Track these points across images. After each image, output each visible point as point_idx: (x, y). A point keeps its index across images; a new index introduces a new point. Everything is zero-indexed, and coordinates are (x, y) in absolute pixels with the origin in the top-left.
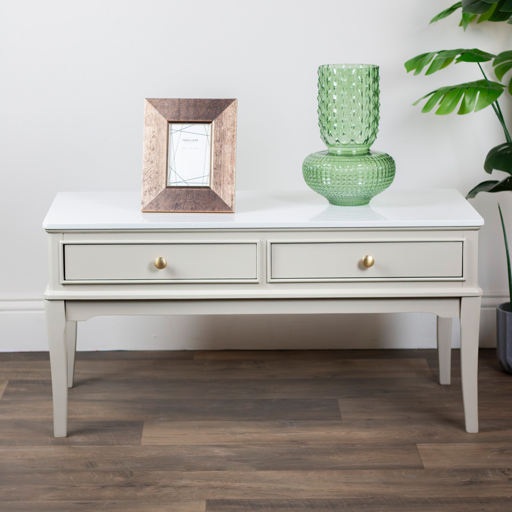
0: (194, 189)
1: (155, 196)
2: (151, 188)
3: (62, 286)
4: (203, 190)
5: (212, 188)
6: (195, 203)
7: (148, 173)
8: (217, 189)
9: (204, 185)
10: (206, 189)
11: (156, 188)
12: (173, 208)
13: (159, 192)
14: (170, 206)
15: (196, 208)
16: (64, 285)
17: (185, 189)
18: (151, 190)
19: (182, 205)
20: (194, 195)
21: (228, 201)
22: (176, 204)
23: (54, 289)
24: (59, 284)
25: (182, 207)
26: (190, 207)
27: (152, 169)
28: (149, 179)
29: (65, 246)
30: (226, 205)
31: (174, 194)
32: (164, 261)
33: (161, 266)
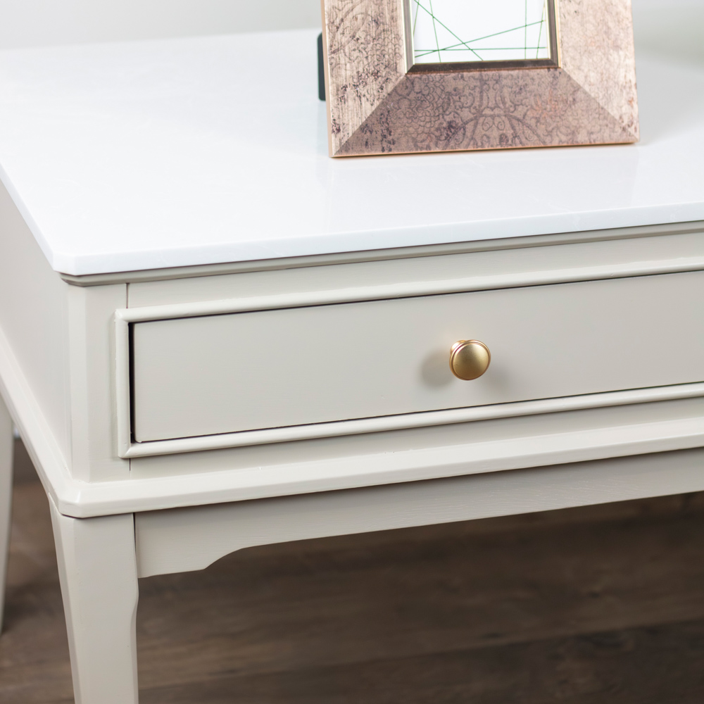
0: (504, 73)
1: (377, 103)
2: (359, 76)
3: (125, 465)
4: (534, 73)
5: (561, 64)
6: (510, 118)
7: (347, 23)
8: (579, 68)
9: (531, 55)
10: (543, 72)
11: (376, 74)
12: (438, 138)
13: (390, 87)
14: (429, 134)
15: (515, 136)
16: (130, 459)
17: (476, 74)
18: (360, 80)
19: (470, 127)
20: (506, 91)
21: (618, 108)
22: (450, 126)
23: (96, 473)
24: (114, 458)
25: (469, 134)
26: (495, 134)
27: (357, 10)
28: (352, 44)
29: (137, 328)
30: (614, 121)
31: (439, 91)
32: (479, 351)
33: (468, 367)
